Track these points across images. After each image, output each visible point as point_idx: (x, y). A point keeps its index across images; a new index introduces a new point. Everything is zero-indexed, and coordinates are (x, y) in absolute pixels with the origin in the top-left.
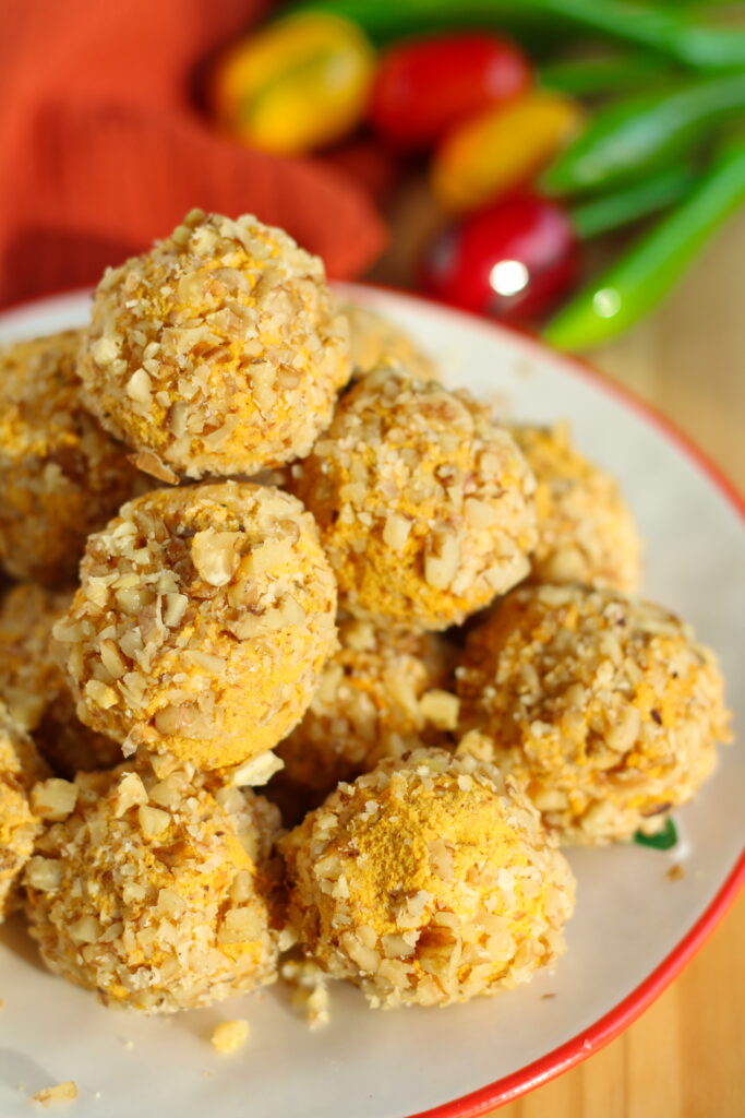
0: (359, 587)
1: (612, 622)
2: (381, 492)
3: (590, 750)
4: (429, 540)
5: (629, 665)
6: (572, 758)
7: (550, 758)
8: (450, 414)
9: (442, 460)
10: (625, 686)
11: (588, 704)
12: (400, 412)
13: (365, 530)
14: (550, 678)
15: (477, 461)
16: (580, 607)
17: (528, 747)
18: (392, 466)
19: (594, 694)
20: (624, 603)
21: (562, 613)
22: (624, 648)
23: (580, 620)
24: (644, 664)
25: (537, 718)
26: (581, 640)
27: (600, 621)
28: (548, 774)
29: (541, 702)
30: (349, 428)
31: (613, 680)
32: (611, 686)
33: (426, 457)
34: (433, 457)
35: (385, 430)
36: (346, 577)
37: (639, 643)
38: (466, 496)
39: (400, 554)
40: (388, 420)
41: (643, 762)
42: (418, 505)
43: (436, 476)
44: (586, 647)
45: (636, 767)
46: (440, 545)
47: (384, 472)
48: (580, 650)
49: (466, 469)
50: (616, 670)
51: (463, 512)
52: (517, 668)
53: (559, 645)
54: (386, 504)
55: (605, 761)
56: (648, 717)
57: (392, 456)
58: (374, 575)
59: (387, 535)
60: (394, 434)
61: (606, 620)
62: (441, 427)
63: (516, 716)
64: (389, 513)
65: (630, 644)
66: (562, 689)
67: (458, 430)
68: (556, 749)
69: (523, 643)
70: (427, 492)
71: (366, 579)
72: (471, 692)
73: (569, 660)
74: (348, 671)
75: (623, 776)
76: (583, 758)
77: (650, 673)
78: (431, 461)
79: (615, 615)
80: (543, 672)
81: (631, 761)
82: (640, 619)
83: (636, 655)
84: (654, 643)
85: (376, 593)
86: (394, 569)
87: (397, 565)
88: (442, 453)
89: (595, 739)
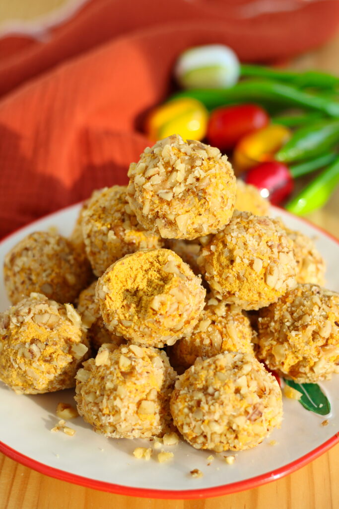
0: (240, 290)
1: (315, 292)
2: (250, 250)
3: (313, 339)
4: (269, 269)
5: (324, 306)
6: (308, 343)
7: (299, 344)
8: (268, 223)
9: (268, 239)
10: (324, 313)
11: (311, 321)
12: (250, 223)
13: (245, 265)
14: (295, 315)
15: (280, 240)
16: (301, 290)
17: (290, 341)
18: (252, 242)
19: (313, 317)
20: (318, 286)
21: (296, 291)
22: (321, 301)
23: (303, 293)
24: (329, 305)
25: (292, 330)
26: (305, 299)
27: (311, 292)
28: (299, 350)
29: (293, 324)
30: (233, 229)
31: (319, 312)
32: (319, 314)
33: (263, 239)
34: (265, 238)
35: (247, 229)
36: (234, 286)
37: (327, 299)
38: (279, 252)
39: (258, 273)
40: (247, 226)
41: (334, 341)
42: (263, 255)
43: (268, 245)
44: (307, 302)
45: (331, 344)
46: (273, 271)
47: (250, 243)
48: (305, 302)
49: (277, 243)
50: (320, 308)
51: (279, 258)
52: (282, 313)
53: (297, 302)
54: (253, 255)
55: (321, 342)
56: (334, 324)
57: (251, 239)
58: (247, 284)
59: (254, 266)
60: (251, 230)
61: (313, 292)
62: (266, 228)
63: (284, 330)
64: (255, 258)
65: (324, 299)
66: (300, 318)
67: (271, 229)
68: (301, 341)
69: (283, 304)
70: (265, 250)
71: (244, 285)
72: (264, 327)
73: (302, 307)
74: (213, 322)
75: (327, 348)
76: (312, 342)
77: (332, 308)
78: (265, 240)
79: (315, 290)
80: (292, 313)
81: (329, 342)
82: (324, 291)
83: (326, 303)
84: (332, 298)
85: (246, 292)
86: (256, 280)
87: (257, 278)
88: (268, 237)
89: (315, 334)
